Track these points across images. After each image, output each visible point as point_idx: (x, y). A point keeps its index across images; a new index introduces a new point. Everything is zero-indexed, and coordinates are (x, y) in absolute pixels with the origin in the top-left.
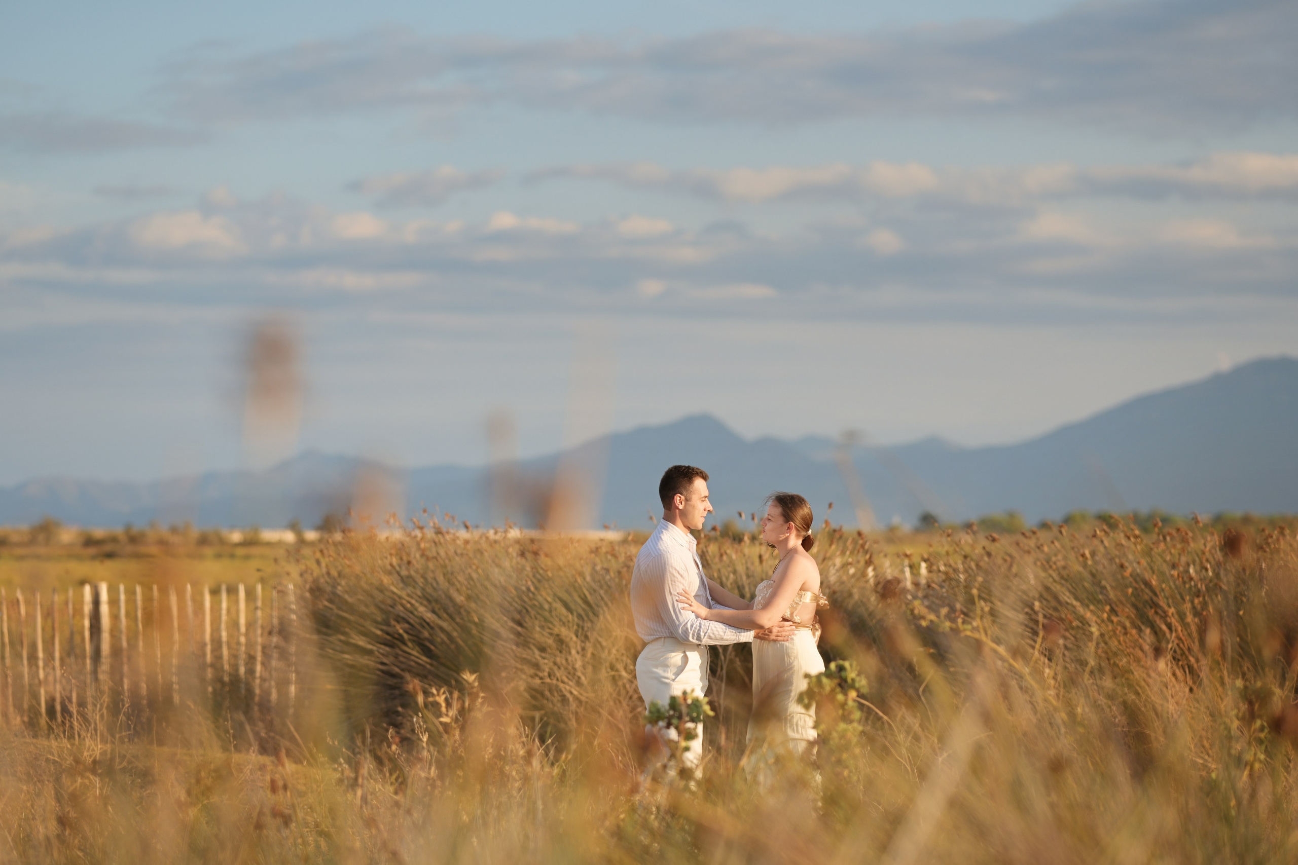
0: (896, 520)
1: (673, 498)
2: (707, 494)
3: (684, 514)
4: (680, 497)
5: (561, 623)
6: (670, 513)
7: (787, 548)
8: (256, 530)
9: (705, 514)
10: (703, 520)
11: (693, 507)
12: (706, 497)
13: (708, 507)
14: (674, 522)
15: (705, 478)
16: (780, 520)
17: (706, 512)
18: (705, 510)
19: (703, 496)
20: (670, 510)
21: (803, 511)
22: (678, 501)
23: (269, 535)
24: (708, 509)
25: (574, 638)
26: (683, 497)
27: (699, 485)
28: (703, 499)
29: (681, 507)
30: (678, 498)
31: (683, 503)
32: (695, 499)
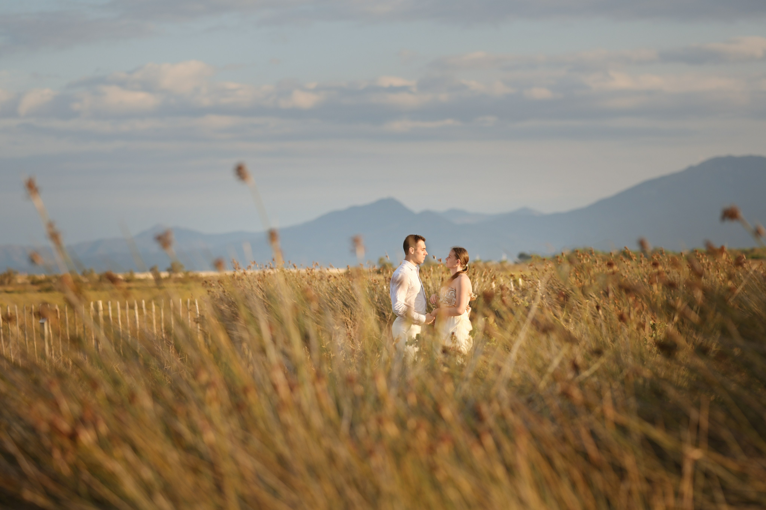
0: (504, 257)
1: (409, 249)
2: (425, 247)
3: (415, 256)
4: (412, 249)
5: (343, 313)
6: (408, 256)
7: (456, 271)
8: (132, 273)
9: (424, 256)
10: (424, 259)
11: (418, 253)
12: (424, 249)
13: (426, 253)
14: (409, 261)
15: (424, 240)
16: (454, 258)
17: (425, 256)
18: (424, 254)
19: (423, 248)
20: (408, 255)
21: (466, 255)
22: (411, 251)
23: (139, 276)
24: (425, 254)
25: (350, 320)
26: (413, 249)
27: (421, 243)
28: (423, 249)
29: (413, 253)
30: (411, 249)
31: (414, 251)
32: (419, 250)
